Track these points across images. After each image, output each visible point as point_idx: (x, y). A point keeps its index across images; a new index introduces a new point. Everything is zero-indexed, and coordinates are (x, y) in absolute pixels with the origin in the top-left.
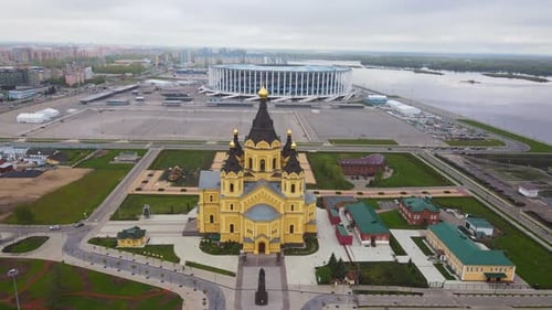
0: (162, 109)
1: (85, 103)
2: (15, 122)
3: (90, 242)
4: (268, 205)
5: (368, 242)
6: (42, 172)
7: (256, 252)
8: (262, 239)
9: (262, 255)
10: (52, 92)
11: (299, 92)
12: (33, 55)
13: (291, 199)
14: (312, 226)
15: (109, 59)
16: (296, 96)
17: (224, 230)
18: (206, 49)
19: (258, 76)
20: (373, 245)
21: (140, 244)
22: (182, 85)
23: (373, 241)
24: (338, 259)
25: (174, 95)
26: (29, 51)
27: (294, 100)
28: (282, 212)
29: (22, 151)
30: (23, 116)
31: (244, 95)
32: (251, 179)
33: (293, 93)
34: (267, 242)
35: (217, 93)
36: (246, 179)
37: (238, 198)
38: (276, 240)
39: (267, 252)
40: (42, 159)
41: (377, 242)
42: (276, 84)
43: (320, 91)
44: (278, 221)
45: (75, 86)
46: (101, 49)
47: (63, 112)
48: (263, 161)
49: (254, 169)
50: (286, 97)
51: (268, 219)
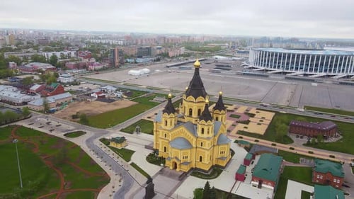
0: (207, 73)
1: (168, 67)
2: (127, 74)
3: (100, 140)
4: (184, 139)
5: (257, 183)
6: (114, 101)
7: (171, 168)
8: (176, 161)
9: (174, 171)
10: (158, 60)
11: (311, 70)
12: (166, 40)
13: (202, 138)
14: (221, 161)
15: (206, 43)
16: (308, 73)
17: (161, 149)
18: (265, 38)
19: (280, 56)
20: (260, 187)
21: (119, 147)
22: (234, 60)
23: (260, 183)
24: (211, 187)
25: (222, 66)
26: (165, 38)
27: (305, 75)
28: (194, 146)
29: (114, 89)
30: (132, 72)
31: (269, 69)
32: (182, 120)
33: (306, 70)
34: (178, 163)
35: (251, 66)
36: (179, 119)
37: (168, 130)
38: (186, 163)
39: (178, 170)
40: (120, 94)
41: (263, 185)
42: (293, 63)
43: (330, 70)
44: (189, 151)
45: (173, 57)
46: (204, 37)
47: (152, 71)
48: (191, 109)
49: (186, 114)
50: (300, 72)
51: (181, 148)
